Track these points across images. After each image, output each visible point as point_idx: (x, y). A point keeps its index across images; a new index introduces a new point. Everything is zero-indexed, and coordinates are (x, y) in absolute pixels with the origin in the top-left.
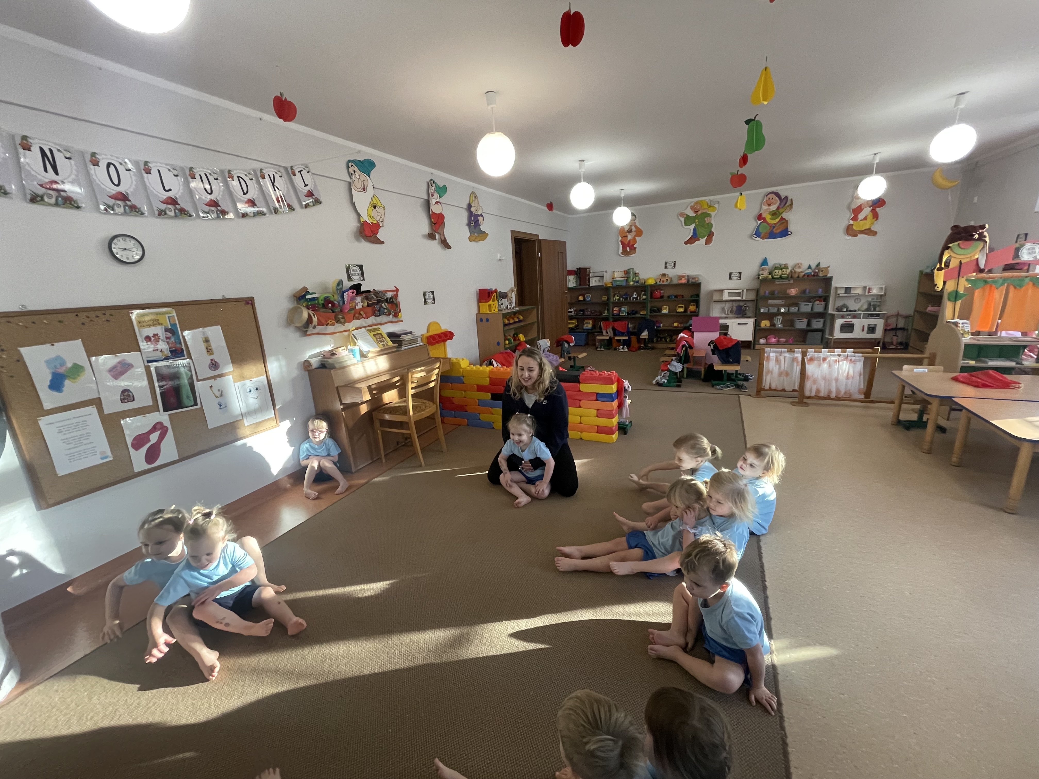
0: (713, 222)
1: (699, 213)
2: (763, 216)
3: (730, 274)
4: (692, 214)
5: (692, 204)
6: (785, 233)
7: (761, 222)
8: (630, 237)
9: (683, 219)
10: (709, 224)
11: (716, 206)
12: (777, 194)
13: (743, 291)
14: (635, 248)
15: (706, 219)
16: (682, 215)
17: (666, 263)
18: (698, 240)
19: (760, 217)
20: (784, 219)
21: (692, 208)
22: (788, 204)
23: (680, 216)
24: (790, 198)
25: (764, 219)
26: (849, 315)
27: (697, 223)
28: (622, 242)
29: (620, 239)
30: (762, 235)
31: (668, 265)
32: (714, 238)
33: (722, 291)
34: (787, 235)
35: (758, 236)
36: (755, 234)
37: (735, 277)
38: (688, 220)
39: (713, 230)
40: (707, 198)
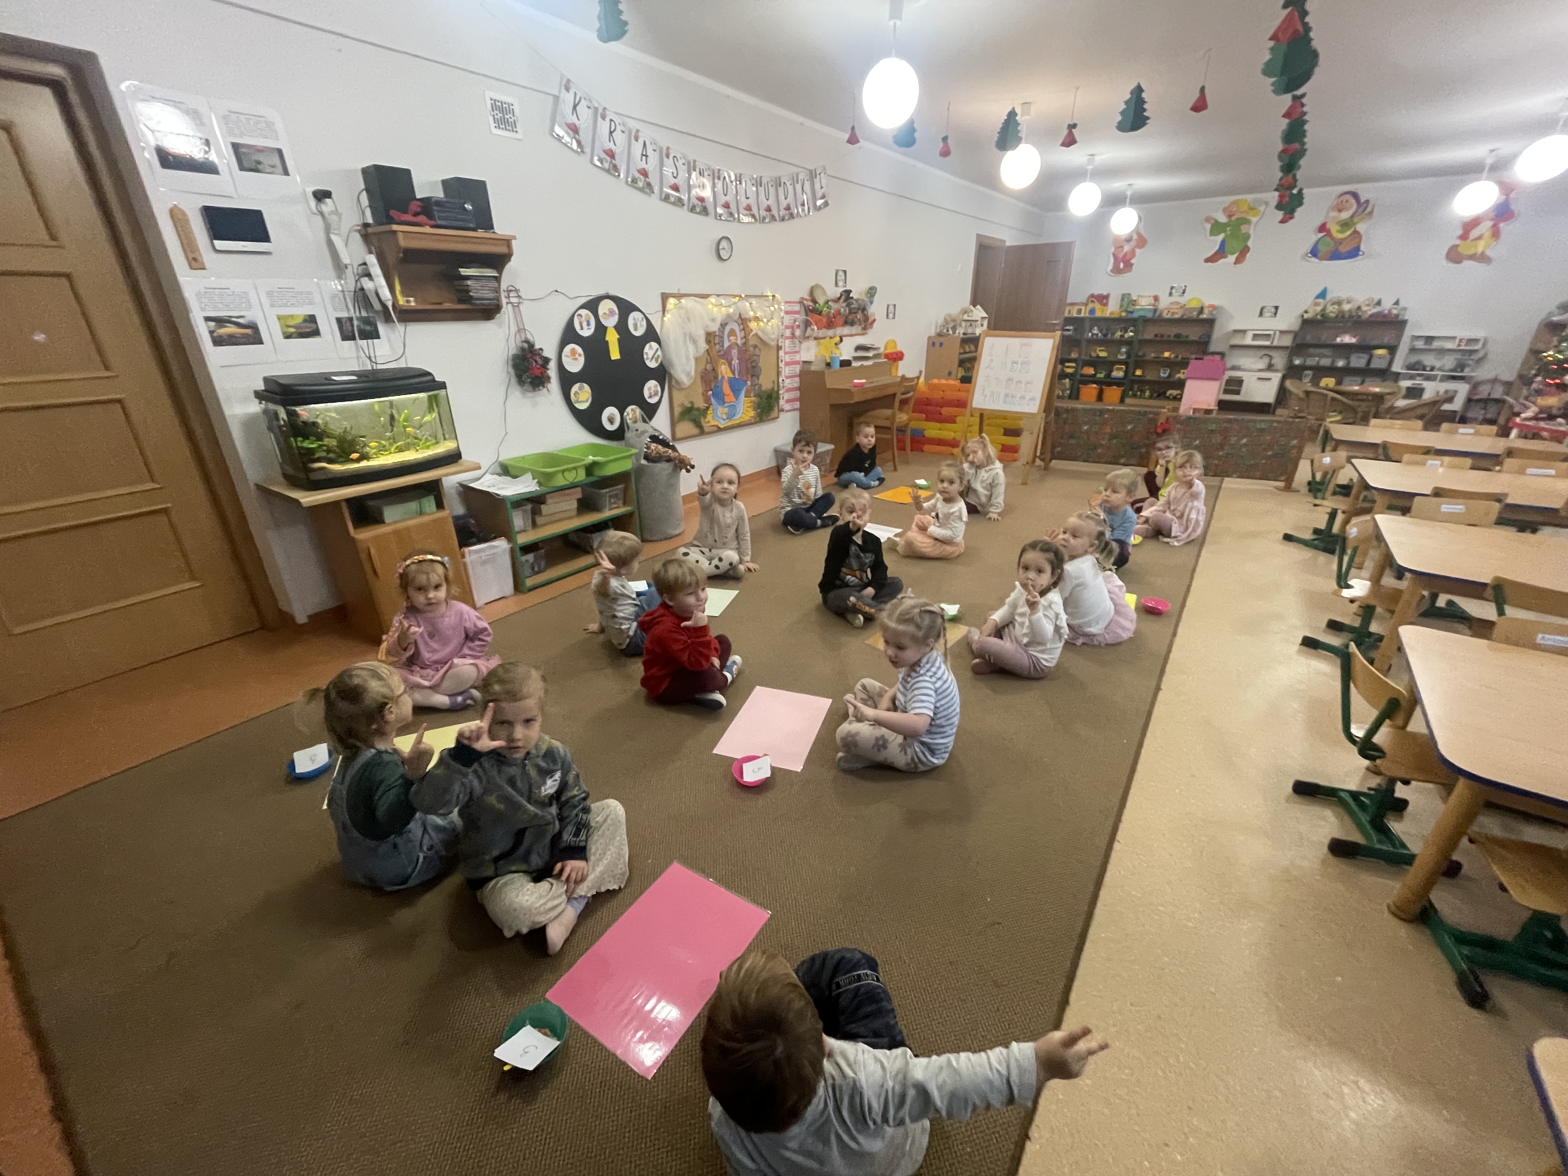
0: (1251, 232)
1: (1233, 218)
2: (1328, 226)
3: (1263, 309)
4: (1224, 220)
5: (1226, 205)
6: (1354, 253)
7: (1323, 236)
9: (1208, 226)
10: (1246, 235)
11: (1262, 208)
12: (1355, 195)
13: (1275, 334)
14: (1132, 265)
15: (1243, 227)
16: (1208, 220)
17: (1172, 288)
18: (1226, 257)
19: (1323, 228)
20: (1357, 233)
21: (1224, 210)
22: (1368, 210)
23: (1206, 221)
24: (1372, 203)
25: (1328, 231)
26: (1419, 375)
27: (1229, 233)
30: (1320, 255)
31: (1174, 291)
32: (1248, 255)
33: (1244, 332)
34: (1358, 255)
35: (1315, 255)
36: (1311, 253)
37: (1267, 314)
38: (1216, 228)
39: (1250, 243)
40: (1249, 197)
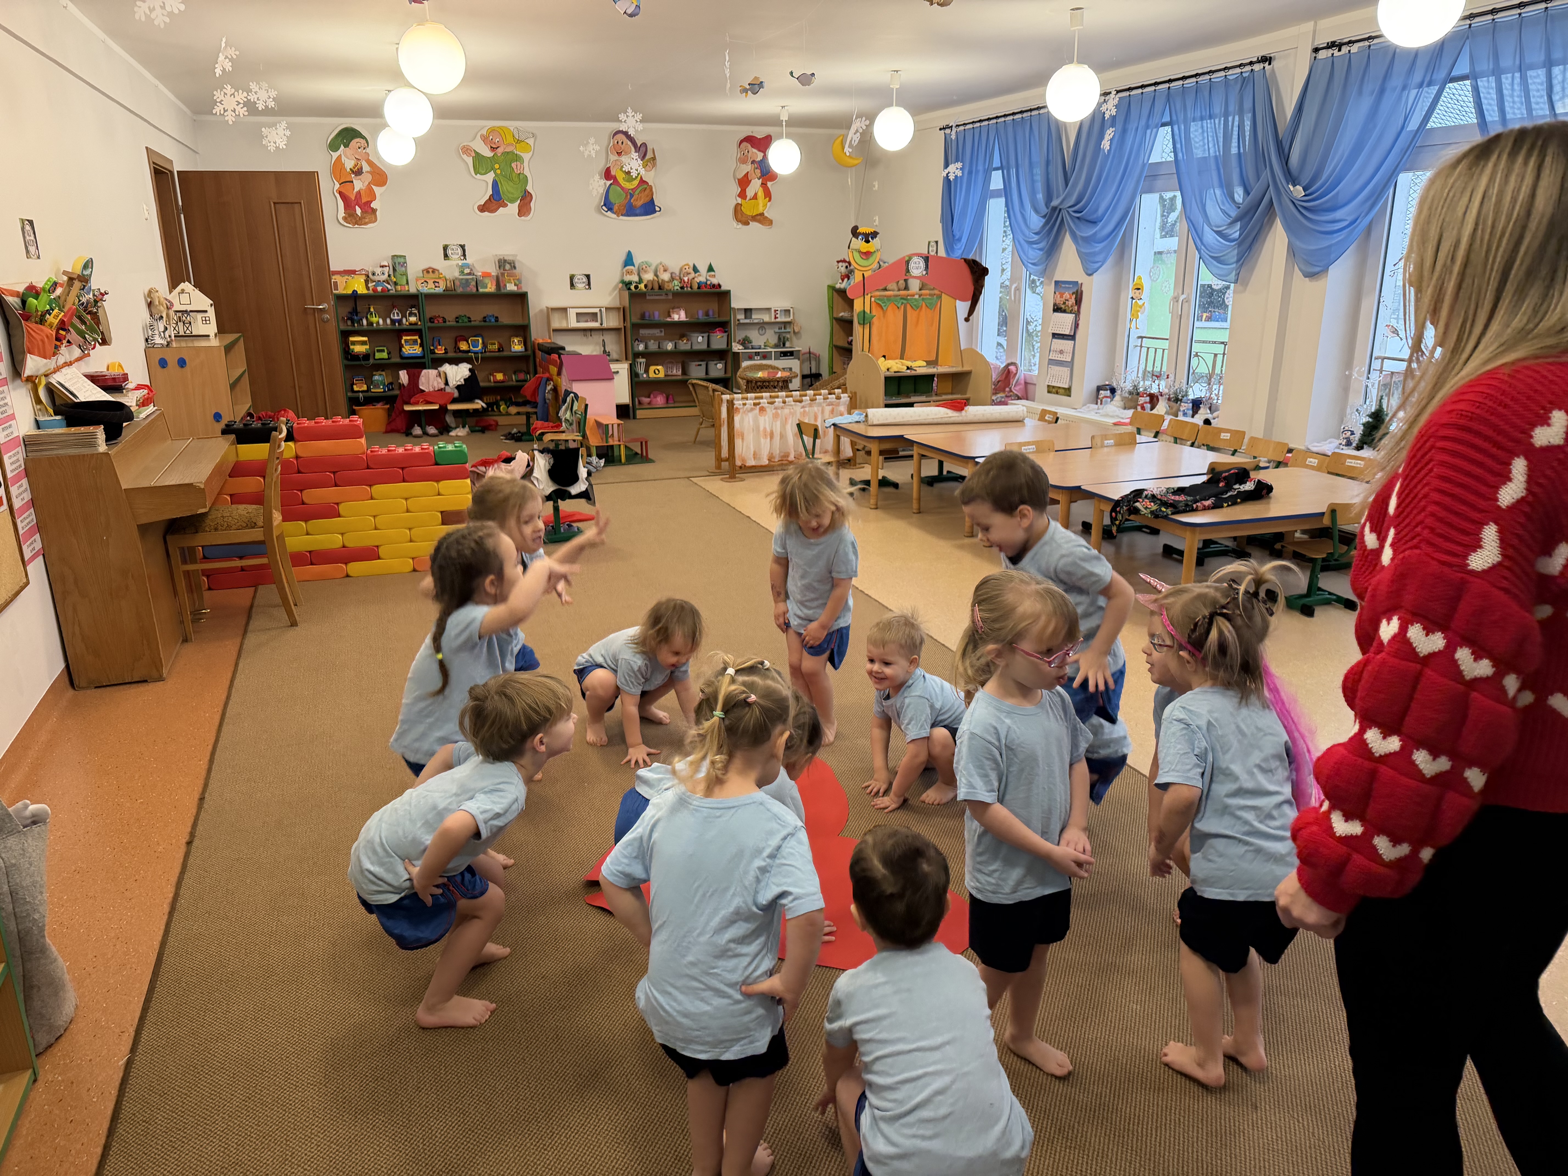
0: (527, 172)
1: (500, 150)
2: (613, 173)
3: (572, 278)
4: (487, 153)
5: (484, 132)
6: (649, 208)
7: (611, 184)
8: (359, 185)
9: (470, 160)
10: (521, 176)
11: (531, 141)
12: (628, 136)
13: (599, 312)
14: (374, 211)
15: (514, 165)
16: (466, 150)
17: (445, 248)
18: (505, 205)
19: (608, 174)
20: (647, 183)
21: (485, 139)
22: (647, 157)
23: (464, 153)
24: (650, 147)
25: (615, 179)
26: (757, 354)
27: (498, 171)
28: (340, 193)
29: (337, 186)
30: (616, 208)
31: (449, 252)
32: (532, 204)
33: (563, 310)
34: (654, 211)
35: (610, 209)
36: (605, 205)
37: (580, 284)
38: (480, 164)
39: (529, 188)
40: (512, 125)
